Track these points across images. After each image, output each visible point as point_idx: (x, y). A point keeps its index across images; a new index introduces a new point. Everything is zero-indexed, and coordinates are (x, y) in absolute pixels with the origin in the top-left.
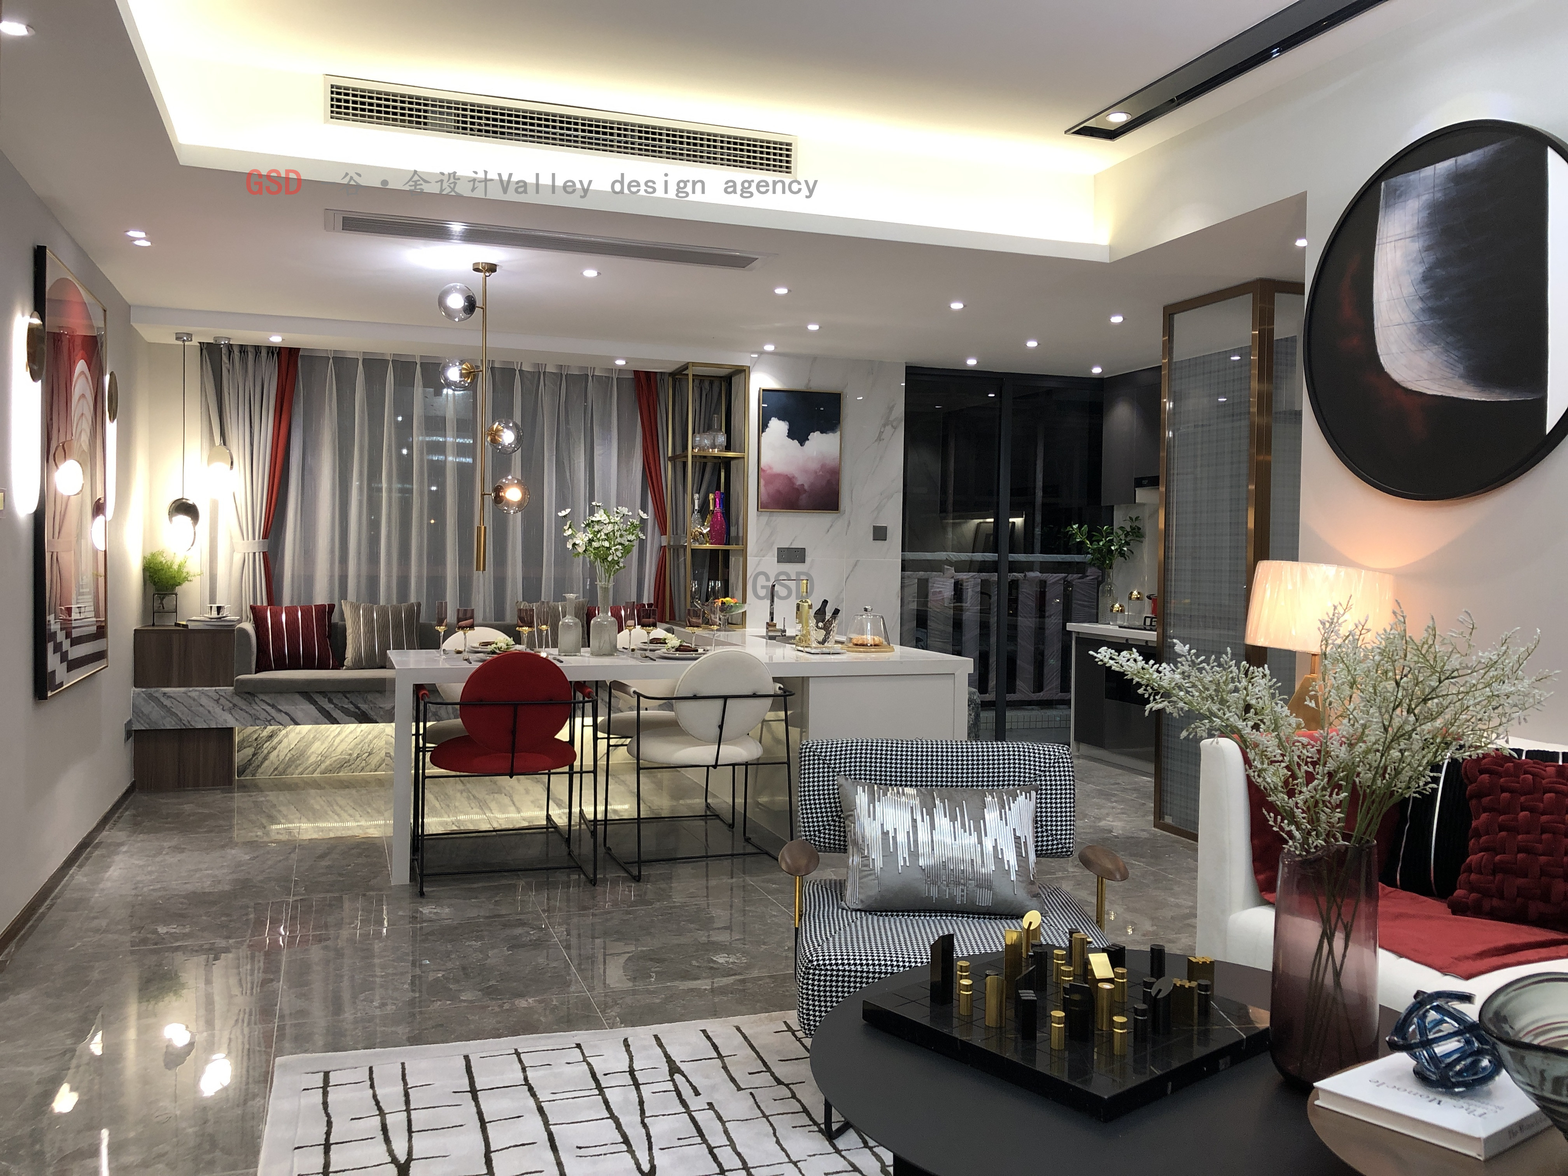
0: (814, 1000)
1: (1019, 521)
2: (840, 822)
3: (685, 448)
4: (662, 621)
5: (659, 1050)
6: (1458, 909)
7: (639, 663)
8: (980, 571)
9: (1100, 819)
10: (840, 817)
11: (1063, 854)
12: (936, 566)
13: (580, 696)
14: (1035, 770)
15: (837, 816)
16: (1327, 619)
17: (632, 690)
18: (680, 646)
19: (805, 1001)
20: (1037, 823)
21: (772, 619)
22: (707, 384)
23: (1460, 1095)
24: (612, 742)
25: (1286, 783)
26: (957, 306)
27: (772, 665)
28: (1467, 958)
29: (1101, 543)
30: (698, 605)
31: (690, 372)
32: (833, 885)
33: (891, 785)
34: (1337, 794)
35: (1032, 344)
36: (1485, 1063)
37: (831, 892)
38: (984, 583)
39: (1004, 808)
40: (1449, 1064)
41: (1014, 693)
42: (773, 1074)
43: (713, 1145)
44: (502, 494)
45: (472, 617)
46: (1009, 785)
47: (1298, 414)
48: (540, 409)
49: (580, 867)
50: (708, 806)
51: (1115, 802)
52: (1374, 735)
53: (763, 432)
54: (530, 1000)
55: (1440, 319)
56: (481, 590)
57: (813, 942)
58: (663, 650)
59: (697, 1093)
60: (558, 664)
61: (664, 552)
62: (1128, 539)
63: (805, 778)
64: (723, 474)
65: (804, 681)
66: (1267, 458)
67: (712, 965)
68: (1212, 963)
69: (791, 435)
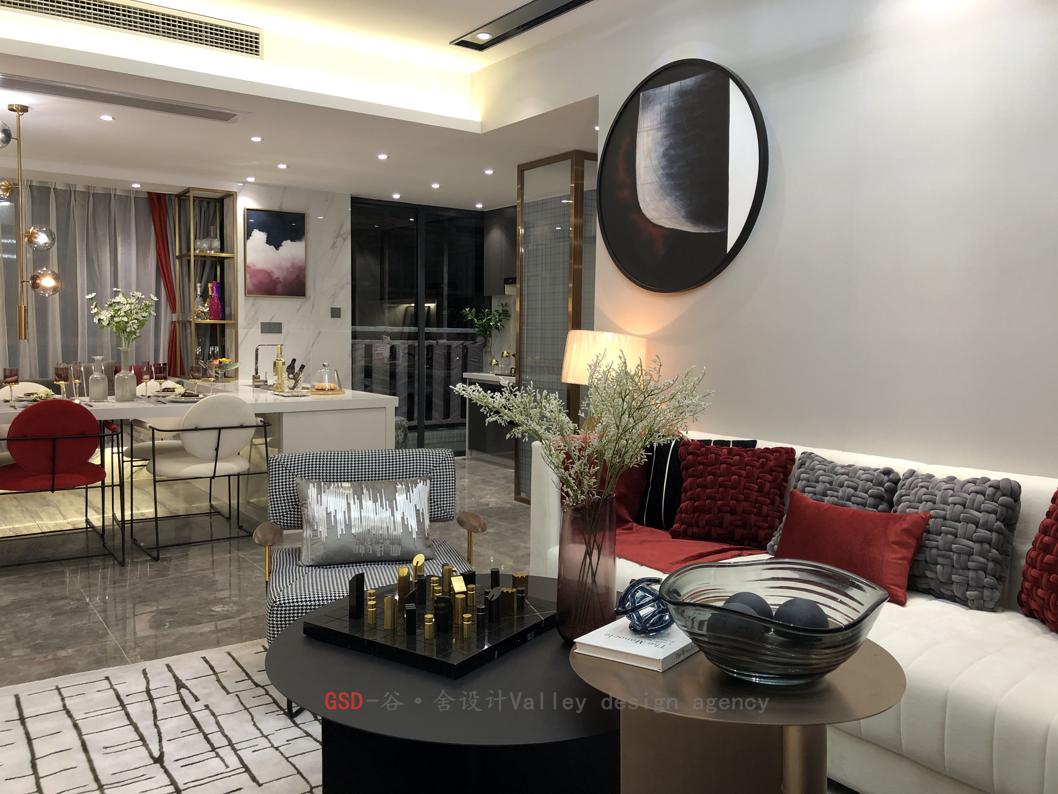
0: (277, 628)
1: (433, 306)
2: (298, 508)
3: (189, 249)
4: (175, 376)
5: (170, 674)
6: (676, 535)
7: (152, 406)
8: (409, 339)
9: (482, 498)
10: (298, 505)
11: (446, 519)
12: (377, 336)
13: (107, 431)
14: (430, 466)
15: (296, 505)
16: (592, 363)
17: (148, 425)
18: (185, 393)
19: (271, 629)
20: (431, 500)
21: (257, 373)
22: (205, 204)
23: (653, 637)
24: (134, 464)
25: (564, 462)
26: (383, 157)
27: (256, 405)
28: (677, 563)
29: (484, 321)
30: (201, 363)
31: (191, 194)
32: (294, 551)
33: (334, 481)
34: (594, 468)
35: (436, 186)
36: (667, 617)
37: (292, 555)
38: (410, 347)
39: (409, 491)
40: (646, 620)
41: (431, 419)
42: (253, 681)
43: (207, 733)
44: (38, 281)
45: (17, 375)
46: (413, 477)
47: (595, 238)
48: (71, 218)
49: (112, 554)
50: (211, 506)
51: (492, 486)
52: (612, 431)
53: (248, 239)
54: (70, 651)
55: (672, 181)
56: (27, 354)
57: (277, 590)
58: (172, 396)
59: (197, 699)
60: (89, 408)
61: (175, 325)
62: (500, 318)
63: (272, 480)
64: (218, 269)
65: (280, 415)
66: (580, 267)
67: (211, 613)
68: (527, 577)
69: (269, 242)
